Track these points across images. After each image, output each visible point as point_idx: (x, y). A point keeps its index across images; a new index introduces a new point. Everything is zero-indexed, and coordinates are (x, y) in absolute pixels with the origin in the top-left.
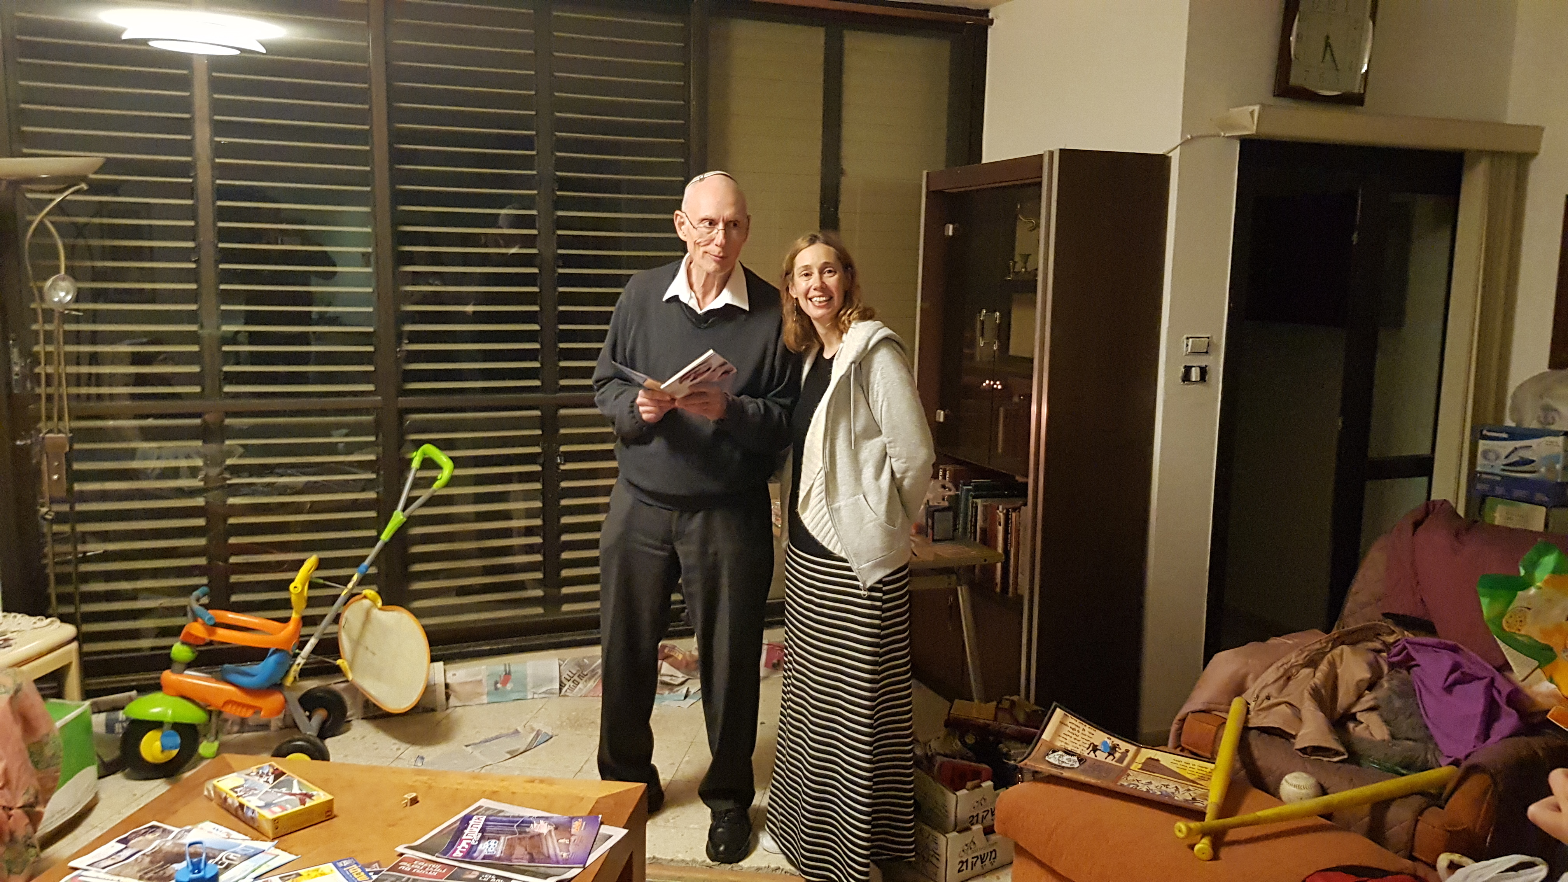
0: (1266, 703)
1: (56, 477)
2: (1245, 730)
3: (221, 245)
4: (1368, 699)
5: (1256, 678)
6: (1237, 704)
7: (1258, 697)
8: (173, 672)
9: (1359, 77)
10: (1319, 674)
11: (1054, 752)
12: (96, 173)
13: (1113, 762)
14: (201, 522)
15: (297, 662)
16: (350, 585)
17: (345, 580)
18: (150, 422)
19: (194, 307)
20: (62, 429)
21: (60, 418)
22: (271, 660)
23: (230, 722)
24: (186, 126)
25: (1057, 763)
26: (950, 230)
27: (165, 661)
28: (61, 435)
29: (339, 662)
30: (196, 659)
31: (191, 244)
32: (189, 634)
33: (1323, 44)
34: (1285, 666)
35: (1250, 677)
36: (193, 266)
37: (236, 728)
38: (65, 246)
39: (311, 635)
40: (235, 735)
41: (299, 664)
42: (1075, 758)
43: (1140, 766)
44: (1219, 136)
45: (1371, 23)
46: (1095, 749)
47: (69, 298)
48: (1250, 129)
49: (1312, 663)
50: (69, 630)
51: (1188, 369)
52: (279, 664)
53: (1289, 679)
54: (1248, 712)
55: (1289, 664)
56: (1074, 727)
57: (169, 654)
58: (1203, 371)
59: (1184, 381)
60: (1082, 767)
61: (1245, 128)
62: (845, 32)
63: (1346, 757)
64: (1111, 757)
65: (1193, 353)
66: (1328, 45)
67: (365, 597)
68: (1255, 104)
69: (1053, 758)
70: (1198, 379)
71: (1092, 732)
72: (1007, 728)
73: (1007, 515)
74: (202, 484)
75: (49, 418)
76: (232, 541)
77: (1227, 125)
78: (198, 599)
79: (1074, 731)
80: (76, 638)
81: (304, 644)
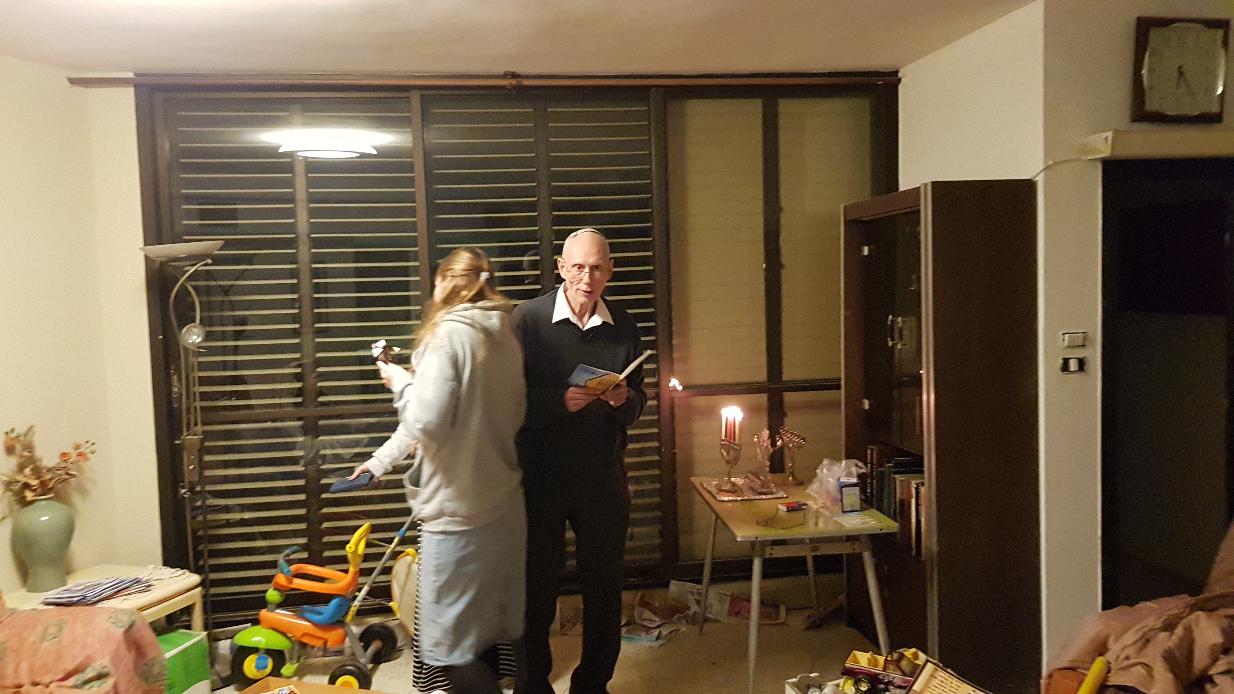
0: (1126, 663)
1: (191, 467)
2: (1103, 687)
4: (1222, 665)
5: (1118, 638)
6: (1099, 664)
7: (1118, 657)
8: (268, 611)
9: (1216, 99)
10: (1174, 638)
12: (219, 250)
14: (302, 497)
15: (354, 604)
16: (393, 546)
17: (390, 541)
18: (269, 424)
19: (296, 341)
20: (197, 433)
21: (196, 425)
22: (334, 602)
23: (316, 649)
24: (291, 214)
26: (866, 251)
27: (262, 603)
28: (196, 437)
29: (391, 604)
30: (284, 602)
31: (295, 296)
32: (276, 583)
33: (1176, 73)
34: (1144, 629)
35: (1112, 638)
36: (296, 311)
37: (320, 653)
38: (200, 302)
39: (365, 584)
40: (320, 659)
41: (355, 606)
44: (1082, 160)
45: (1223, 51)
47: (199, 340)
48: (1106, 153)
49: (1169, 627)
50: (195, 578)
51: (1066, 361)
52: (339, 606)
53: (1148, 641)
54: (1109, 672)
55: (1147, 628)
56: (942, 679)
57: (265, 596)
58: (1081, 363)
59: (1063, 371)
61: (1100, 152)
62: (779, 100)
65: (1070, 347)
66: (1181, 73)
67: (408, 554)
68: (1109, 131)
70: (1077, 369)
71: (960, 685)
72: (894, 678)
73: (917, 489)
74: (303, 469)
75: (188, 425)
76: (325, 510)
77: (1085, 149)
78: (288, 555)
79: (943, 684)
80: (202, 584)
81: (360, 590)
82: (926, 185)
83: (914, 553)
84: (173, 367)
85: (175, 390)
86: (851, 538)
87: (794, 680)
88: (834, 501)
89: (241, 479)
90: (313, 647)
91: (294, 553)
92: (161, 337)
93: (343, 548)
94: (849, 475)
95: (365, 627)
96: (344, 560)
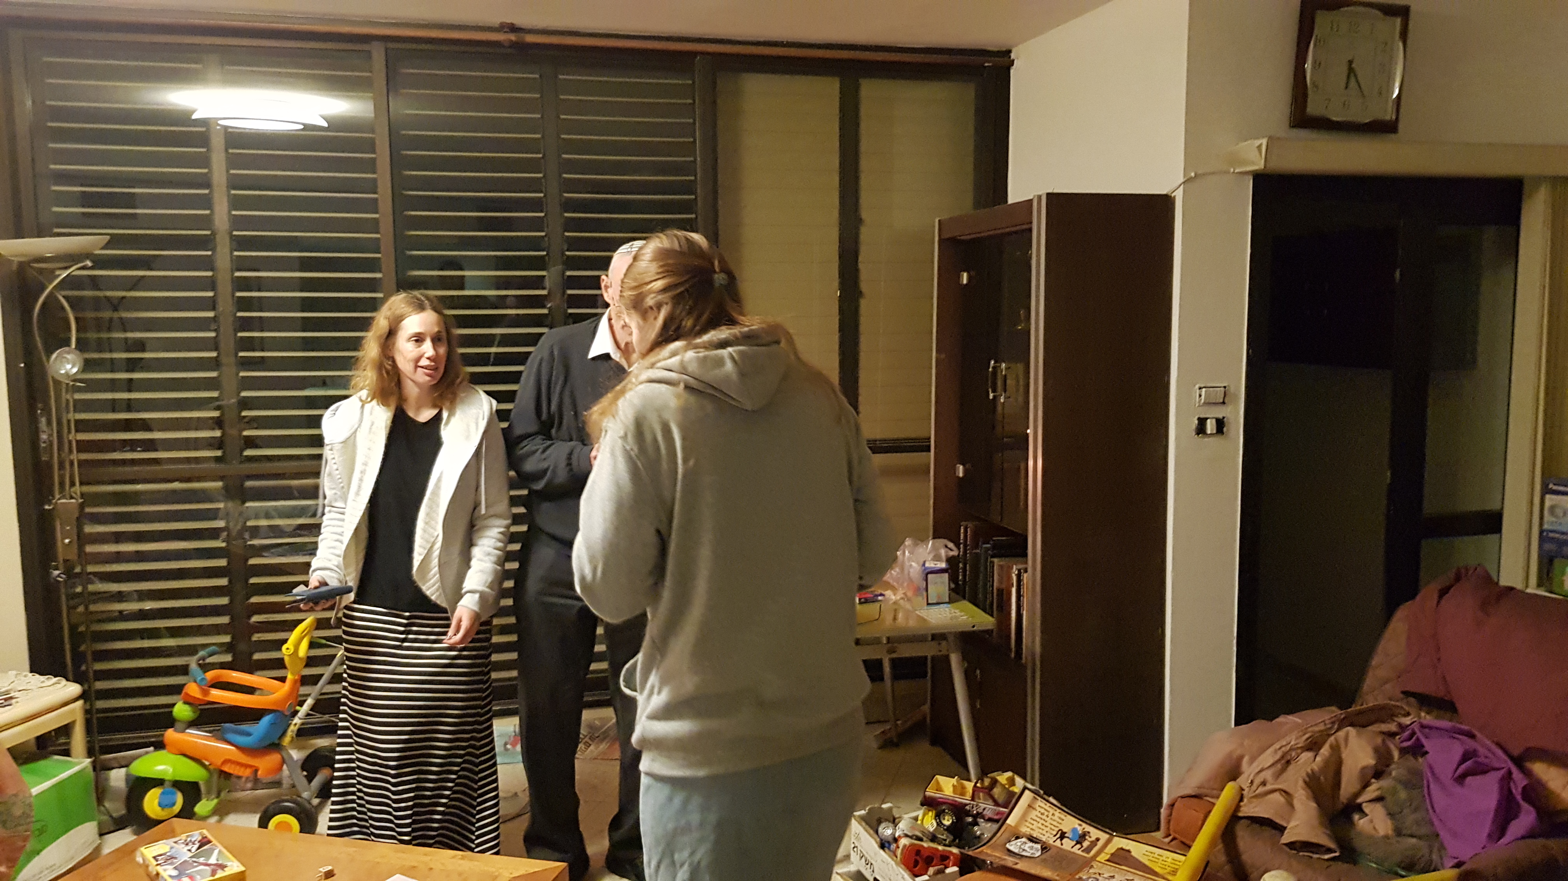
0: (1261, 789)
1: (67, 541)
2: (1233, 819)
3: (239, 314)
4: (1373, 790)
5: (1253, 760)
6: (1229, 791)
7: (1252, 783)
8: (175, 731)
9: (1390, 104)
10: (1319, 759)
11: (1017, 838)
12: (103, 248)
13: (1080, 852)
14: (223, 582)
15: (294, 722)
18: (176, 485)
19: (214, 374)
20: (74, 495)
21: (73, 484)
22: (266, 720)
23: (244, 779)
24: (206, 202)
25: (1016, 851)
26: (965, 278)
27: (168, 721)
28: (73, 501)
30: (197, 719)
31: (211, 314)
32: (187, 694)
33: (1345, 69)
34: (1283, 749)
35: (1246, 760)
36: (213, 335)
37: (249, 785)
38: (77, 319)
39: (309, 695)
40: (247, 792)
41: (296, 724)
42: (1039, 846)
43: (1108, 857)
44: (1229, 172)
45: (1401, 45)
46: (1063, 836)
47: (75, 370)
48: (1259, 165)
49: (1314, 745)
50: (74, 689)
51: (1202, 422)
52: (273, 724)
53: (1287, 763)
54: (1241, 800)
55: (1288, 747)
56: (1043, 811)
57: (171, 712)
58: (1220, 424)
59: (1198, 434)
60: (1044, 856)
61: (1251, 163)
62: (861, 80)
63: (1337, 854)
64: (1078, 846)
65: (1207, 404)
66: (1351, 71)
68: (1263, 137)
69: (1013, 846)
70: (1215, 432)
71: (1063, 817)
72: (984, 809)
73: (1019, 576)
74: (224, 545)
75: (62, 484)
76: (254, 600)
77: (1235, 160)
78: (204, 659)
79: (1044, 817)
80: (83, 696)
81: (301, 704)
82: (1040, 197)
83: (1013, 655)
84: (40, 405)
85: (44, 437)
86: (938, 637)
87: (863, 812)
88: (917, 591)
89: (140, 557)
90: (239, 777)
91: (211, 655)
92: (22, 365)
93: (280, 649)
94: (937, 558)
95: (310, 751)
96: (280, 664)
